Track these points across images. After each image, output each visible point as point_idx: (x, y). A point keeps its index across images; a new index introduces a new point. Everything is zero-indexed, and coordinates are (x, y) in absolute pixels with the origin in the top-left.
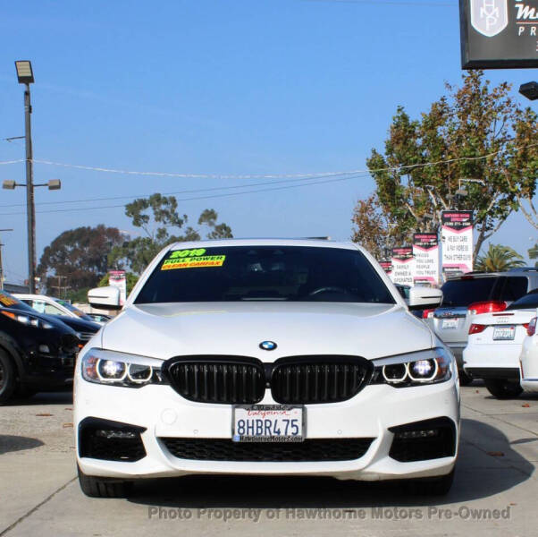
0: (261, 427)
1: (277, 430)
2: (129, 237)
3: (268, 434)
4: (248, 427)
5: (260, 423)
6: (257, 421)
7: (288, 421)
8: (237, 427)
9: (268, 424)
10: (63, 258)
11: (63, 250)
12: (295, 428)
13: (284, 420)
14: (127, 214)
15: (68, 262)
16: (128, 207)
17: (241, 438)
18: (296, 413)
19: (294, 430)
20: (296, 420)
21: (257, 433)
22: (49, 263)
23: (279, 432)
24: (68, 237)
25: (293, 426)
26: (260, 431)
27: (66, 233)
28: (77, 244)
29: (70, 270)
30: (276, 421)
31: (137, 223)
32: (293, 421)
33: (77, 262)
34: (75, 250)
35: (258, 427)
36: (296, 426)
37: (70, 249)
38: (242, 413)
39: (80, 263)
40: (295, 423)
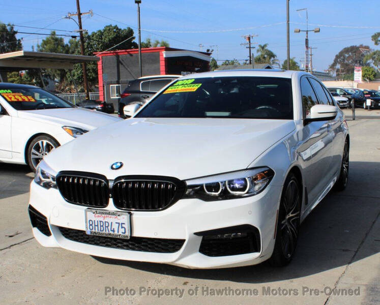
0: (102, 226)
1: (112, 229)
2: (374, 50)
3: (107, 231)
4: (95, 226)
5: (102, 223)
6: (100, 221)
7: (119, 223)
8: (88, 225)
9: (107, 224)
10: (344, 60)
11: (344, 56)
12: (123, 229)
13: (116, 223)
14: (372, 40)
15: (346, 62)
16: (373, 37)
17: (91, 233)
18: (124, 218)
19: (123, 230)
20: (124, 224)
21: (101, 230)
22: (338, 62)
23: (114, 231)
24: (347, 50)
25: (122, 227)
26: (102, 229)
27: (345, 49)
28: (350, 53)
29: (347, 65)
30: (112, 223)
31: (376, 43)
32: (122, 224)
33: (350, 61)
34: (350, 56)
35: (101, 226)
36: (124, 228)
37: (347, 55)
38: (91, 216)
39: (352, 62)
40: (123, 225)
